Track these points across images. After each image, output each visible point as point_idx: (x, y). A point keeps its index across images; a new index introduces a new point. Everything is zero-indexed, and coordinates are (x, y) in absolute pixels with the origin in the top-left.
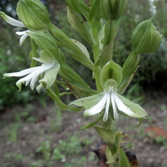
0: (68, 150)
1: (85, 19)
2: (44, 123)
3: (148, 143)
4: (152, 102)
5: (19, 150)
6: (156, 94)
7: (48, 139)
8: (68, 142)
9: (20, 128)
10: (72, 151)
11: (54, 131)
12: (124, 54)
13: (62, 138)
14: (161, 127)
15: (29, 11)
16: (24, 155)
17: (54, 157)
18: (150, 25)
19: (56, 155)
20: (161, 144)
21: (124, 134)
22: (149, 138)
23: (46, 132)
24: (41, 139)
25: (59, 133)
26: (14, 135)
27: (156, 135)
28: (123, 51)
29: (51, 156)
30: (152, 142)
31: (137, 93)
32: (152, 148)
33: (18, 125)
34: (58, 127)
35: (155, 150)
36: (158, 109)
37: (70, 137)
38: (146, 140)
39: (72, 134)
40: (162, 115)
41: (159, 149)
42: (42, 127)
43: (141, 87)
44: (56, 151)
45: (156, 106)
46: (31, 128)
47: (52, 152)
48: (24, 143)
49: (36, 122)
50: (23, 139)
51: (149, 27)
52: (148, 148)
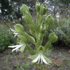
0: (25, 67)
1: (35, 32)
2: (18, 56)
3: (54, 66)
4: (56, 51)
5: (8, 65)
6: (58, 48)
7: (19, 62)
8: (26, 64)
9: (10, 57)
10: (27, 67)
11: (21, 59)
12: (47, 34)
13: (24, 62)
14: (59, 60)
15: (18, 28)
16: (9, 67)
17: (20, 69)
18: (54, 34)
19: (21, 68)
20: (59, 67)
21: (44, 66)
22: (54, 64)
23: (18, 59)
24: (16, 62)
25: (23, 60)
26: (7, 60)
27: (57, 64)
28: (47, 33)
29: (19, 69)
30: (55, 66)
31: (51, 47)
32: (55, 69)
33: (9, 56)
34: (23, 58)
35: (56, 69)
36: (58, 53)
37: (27, 62)
38: (53, 65)
39: (27, 61)
40: (60, 56)
41: (58, 69)
42: (17, 57)
43: (53, 45)
44: (21, 67)
45: (57, 52)
46: (13, 57)
47: (19, 67)
48: (10, 63)
49: (15, 55)
50: (10, 61)
51: (54, 35)
52: (54, 68)
